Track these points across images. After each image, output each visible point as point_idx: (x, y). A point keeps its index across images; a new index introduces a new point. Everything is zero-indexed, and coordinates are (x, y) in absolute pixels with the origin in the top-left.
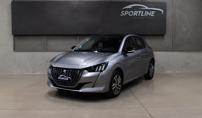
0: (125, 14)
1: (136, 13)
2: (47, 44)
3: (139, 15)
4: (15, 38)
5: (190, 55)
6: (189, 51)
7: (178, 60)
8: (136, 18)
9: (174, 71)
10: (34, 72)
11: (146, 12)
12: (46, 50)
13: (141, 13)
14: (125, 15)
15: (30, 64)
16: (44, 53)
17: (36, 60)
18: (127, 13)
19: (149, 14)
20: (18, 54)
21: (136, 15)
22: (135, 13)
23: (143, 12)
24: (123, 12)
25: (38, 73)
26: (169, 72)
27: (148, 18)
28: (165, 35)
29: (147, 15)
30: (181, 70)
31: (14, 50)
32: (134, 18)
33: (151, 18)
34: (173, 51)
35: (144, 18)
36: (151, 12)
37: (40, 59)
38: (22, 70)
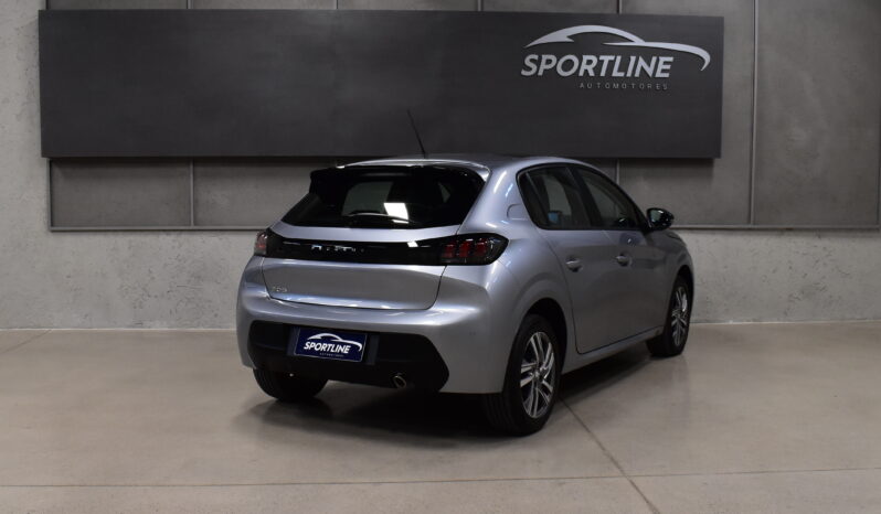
0: (544, 66)
1: (589, 62)
2: (196, 201)
3: (603, 74)
4: (57, 171)
5: (825, 248)
6: (820, 231)
7: (774, 271)
8: (590, 86)
9: (754, 320)
10: (140, 324)
11: (633, 59)
12: (192, 227)
13: (612, 64)
14: (540, 73)
15: (122, 286)
16: (184, 237)
17: (150, 272)
18: (549, 62)
19: (646, 67)
20: (70, 242)
21: (592, 74)
22: (586, 65)
23: (619, 58)
24: (532, 60)
25: (159, 327)
26: (731, 323)
27: (642, 86)
28: (717, 162)
29: (637, 75)
30: (786, 313)
31: (52, 225)
32: (582, 85)
33: (654, 86)
34: (750, 229)
35: (624, 86)
36: (654, 59)
37: (166, 265)
38: (86, 316)
